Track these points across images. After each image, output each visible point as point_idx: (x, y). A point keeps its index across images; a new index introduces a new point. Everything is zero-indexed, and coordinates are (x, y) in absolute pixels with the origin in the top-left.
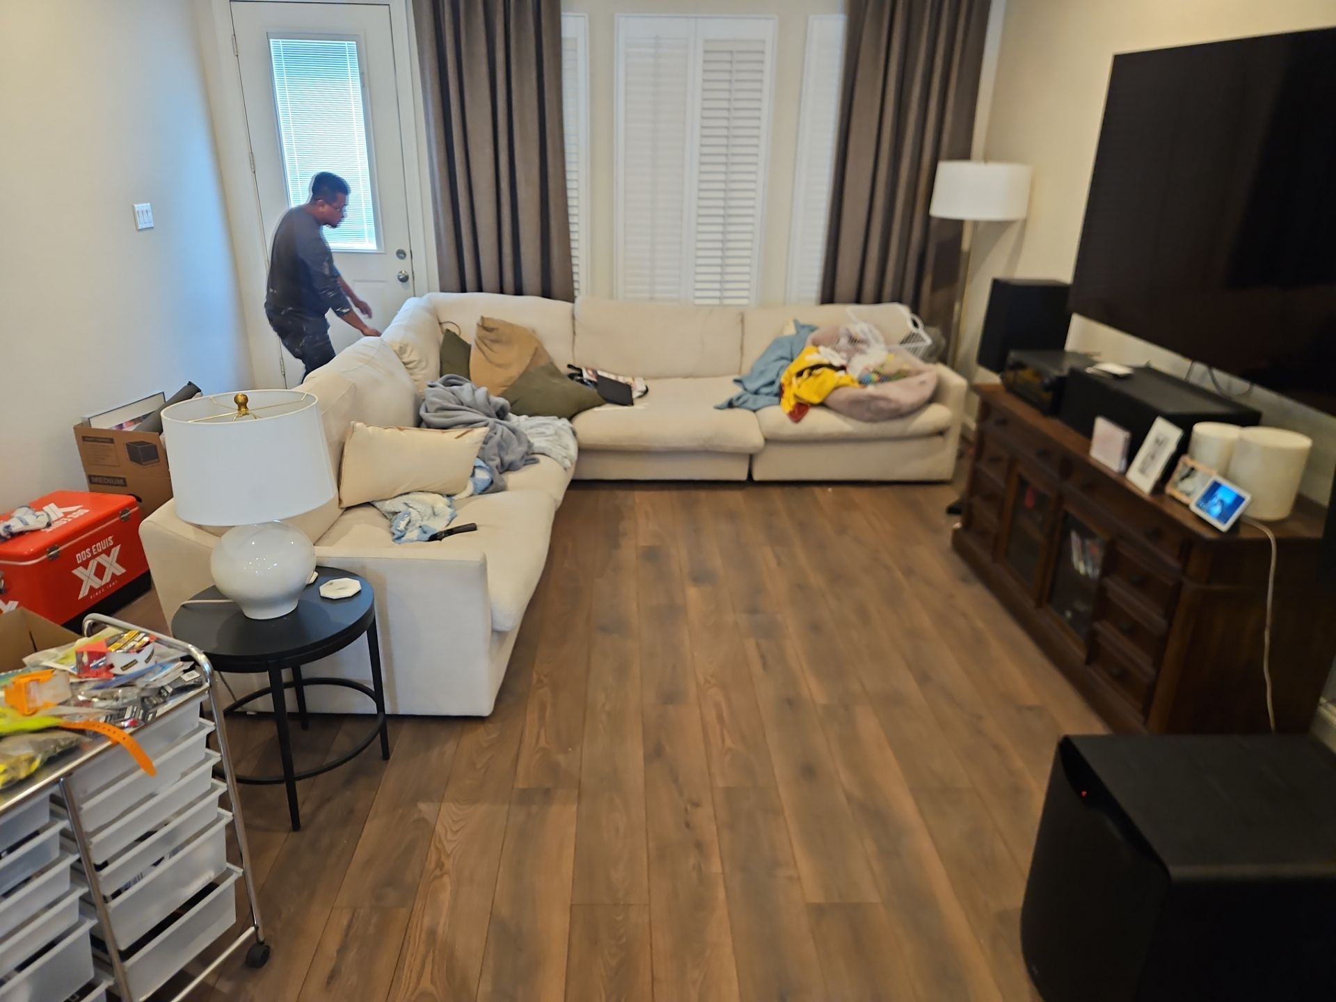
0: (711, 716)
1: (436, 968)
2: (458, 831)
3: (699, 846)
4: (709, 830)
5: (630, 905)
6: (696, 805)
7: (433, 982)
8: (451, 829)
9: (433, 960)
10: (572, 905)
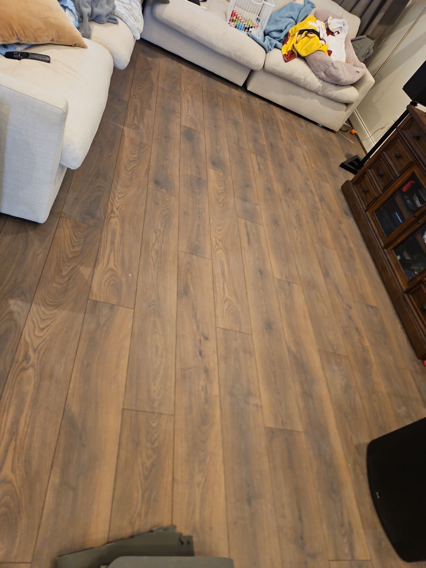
0: (218, 271)
1: (17, 457)
2: (44, 329)
3: (206, 371)
4: (212, 360)
5: (161, 414)
6: (206, 339)
7: (13, 470)
8: (39, 326)
9: (15, 448)
10: (123, 409)
